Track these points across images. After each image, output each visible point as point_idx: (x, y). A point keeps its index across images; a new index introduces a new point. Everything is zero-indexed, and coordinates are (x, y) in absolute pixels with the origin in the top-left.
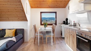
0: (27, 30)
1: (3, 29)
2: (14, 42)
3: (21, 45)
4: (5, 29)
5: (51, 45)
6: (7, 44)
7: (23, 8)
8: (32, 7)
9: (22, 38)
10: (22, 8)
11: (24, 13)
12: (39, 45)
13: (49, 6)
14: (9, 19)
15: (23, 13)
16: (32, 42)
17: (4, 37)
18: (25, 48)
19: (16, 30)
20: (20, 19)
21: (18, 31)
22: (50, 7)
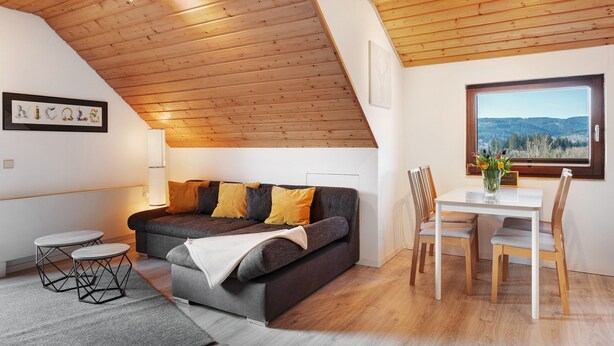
0: (375, 197)
1: (261, 186)
2: (300, 247)
3: (341, 278)
4: (271, 186)
5: (529, 319)
6: (267, 251)
7: (346, 77)
8: (407, 61)
9: (344, 239)
10: (340, 79)
11: (355, 100)
12: (439, 296)
13: (531, 42)
14: (289, 135)
15: (351, 100)
16: (400, 273)
17: (267, 221)
18: (353, 294)
19: (319, 193)
20: (336, 134)
21: (324, 200)
22: (537, 47)
